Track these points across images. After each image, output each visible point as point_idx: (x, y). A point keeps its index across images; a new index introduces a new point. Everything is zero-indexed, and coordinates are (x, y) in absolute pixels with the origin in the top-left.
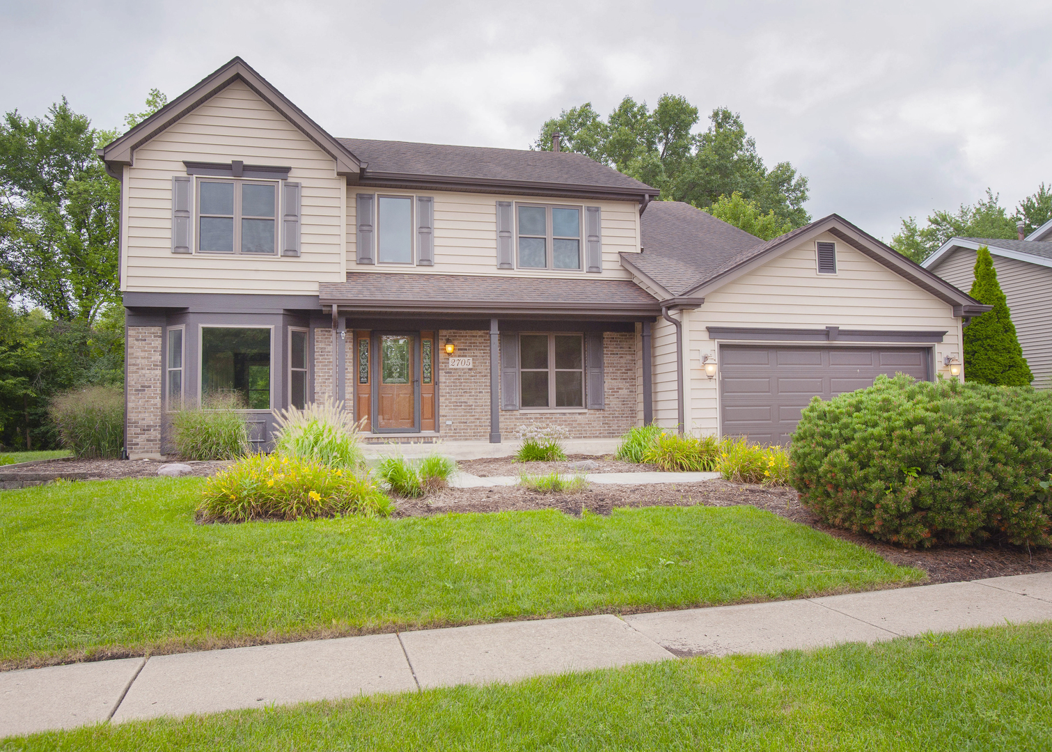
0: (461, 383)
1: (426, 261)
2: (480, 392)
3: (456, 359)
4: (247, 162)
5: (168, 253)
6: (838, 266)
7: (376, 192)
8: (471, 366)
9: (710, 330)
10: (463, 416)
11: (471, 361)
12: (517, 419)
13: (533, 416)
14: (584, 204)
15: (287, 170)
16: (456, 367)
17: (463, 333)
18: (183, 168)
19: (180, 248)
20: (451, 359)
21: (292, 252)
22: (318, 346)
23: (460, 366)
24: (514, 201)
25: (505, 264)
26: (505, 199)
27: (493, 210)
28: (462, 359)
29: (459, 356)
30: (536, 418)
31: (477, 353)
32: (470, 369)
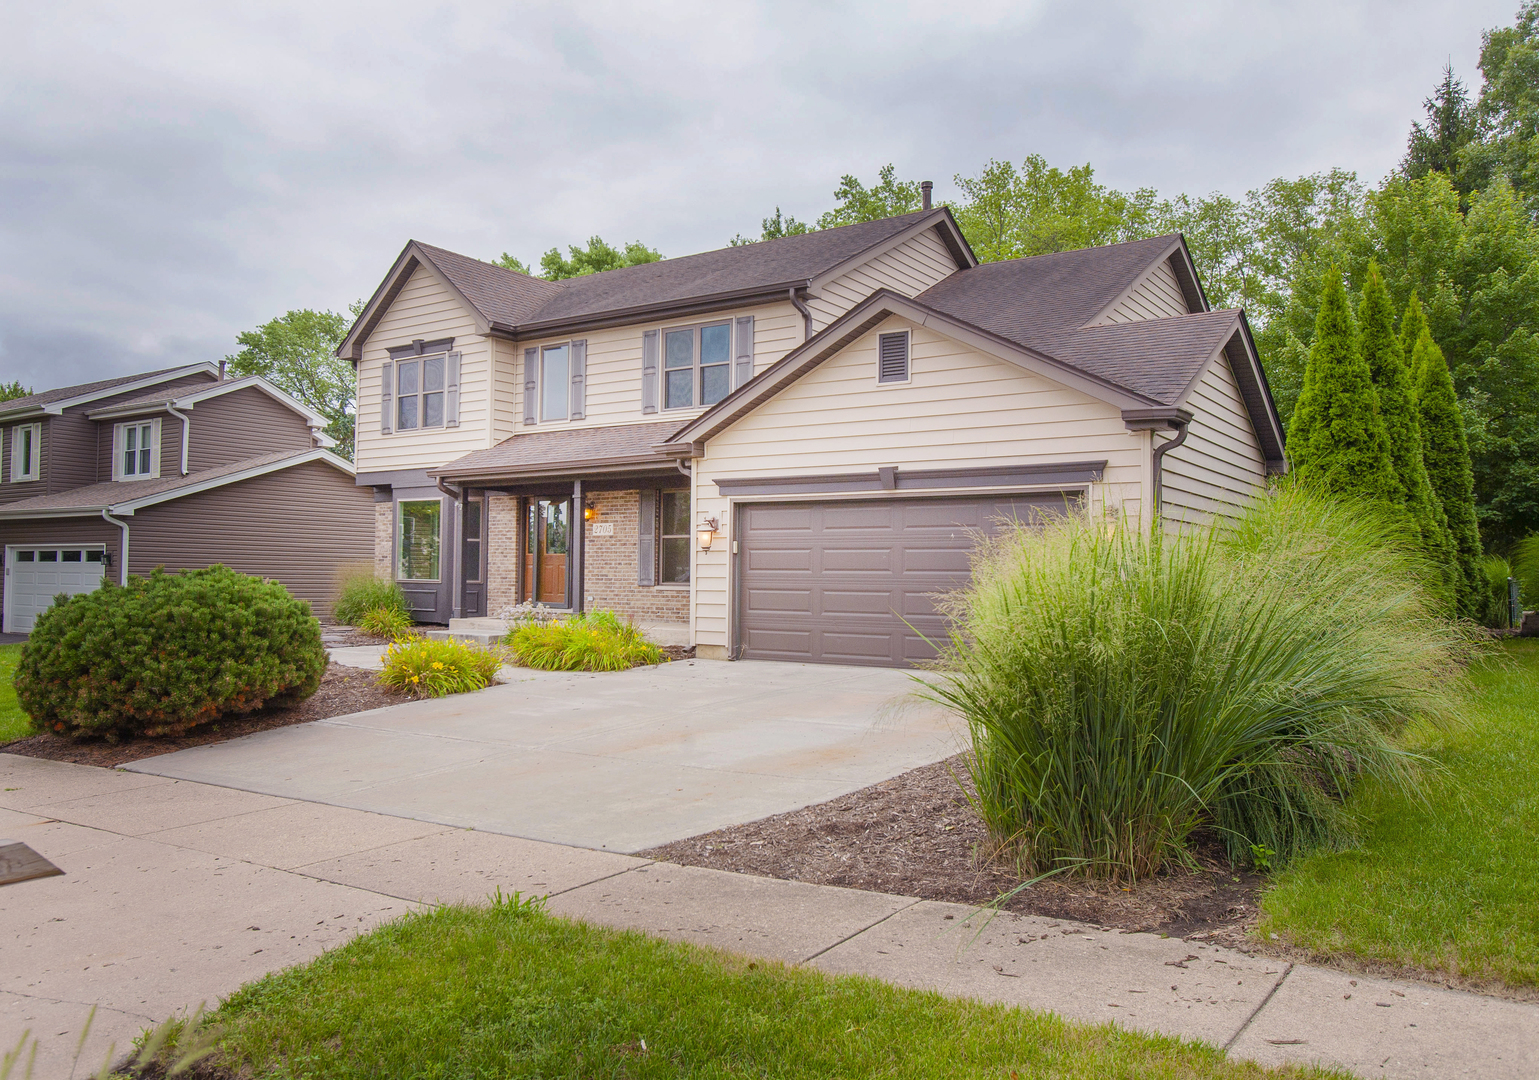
0: (603, 553)
1: (578, 415)
2: (620, 564)
3: (599, 525)
4: (427, 338)
5: (379, 435)
6: (913, 367)
7: (539, 344)
8: (611, 534)
9: (719, 483)
10: (603, 591)
11: (612, 527)
12: (653, 596)
13: (669, 594)
14: (733, 316)
15: (452, 340)
16: (598, 534)
17: (606, 494)
18: (388, 354)
19: (386, 430)
20: (594, 525)
21: (454, 424)
22: (492, 514)
23: (602, 534)
24: (659, 327)
25: (649, 409)
26: (650, 327)
27: (640, 343)
28: (603, 524)
29: (602, 522)
30: (672, 597)
31: (618, 517)
32: (611, 537)
